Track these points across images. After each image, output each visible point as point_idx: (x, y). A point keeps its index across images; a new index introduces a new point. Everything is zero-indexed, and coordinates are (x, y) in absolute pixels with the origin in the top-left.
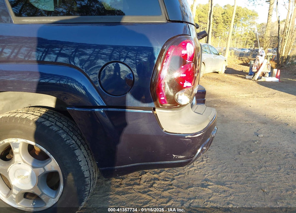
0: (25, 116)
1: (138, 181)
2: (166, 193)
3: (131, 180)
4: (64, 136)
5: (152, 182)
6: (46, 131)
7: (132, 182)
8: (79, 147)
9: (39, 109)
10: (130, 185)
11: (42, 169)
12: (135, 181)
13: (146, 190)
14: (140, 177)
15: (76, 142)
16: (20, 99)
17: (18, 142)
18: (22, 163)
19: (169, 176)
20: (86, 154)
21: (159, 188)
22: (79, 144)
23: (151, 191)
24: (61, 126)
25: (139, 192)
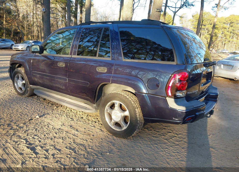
0: (121, 93)
1: (165, 135)
2: (177, 143)
3: (162, 134)
4: (133, 102)
5: (173, 137)
6: (127, 100)
7: (162, 135)
8: (138, 108)
9: (126, 91)
10: (161, 135)
11: (123, 114)
12: (164, 135)
13: (167, 139)
14: (167, 134)
15: (137, 106)
16: (120, 87)
17: (117, 102)
18: (117, 110)
19: (183, 137)
20: (140, 111)
21: (175, 140)
22: (138, 107)
23: (170, 140)
24: (133, 99)
25: (163, 139)
